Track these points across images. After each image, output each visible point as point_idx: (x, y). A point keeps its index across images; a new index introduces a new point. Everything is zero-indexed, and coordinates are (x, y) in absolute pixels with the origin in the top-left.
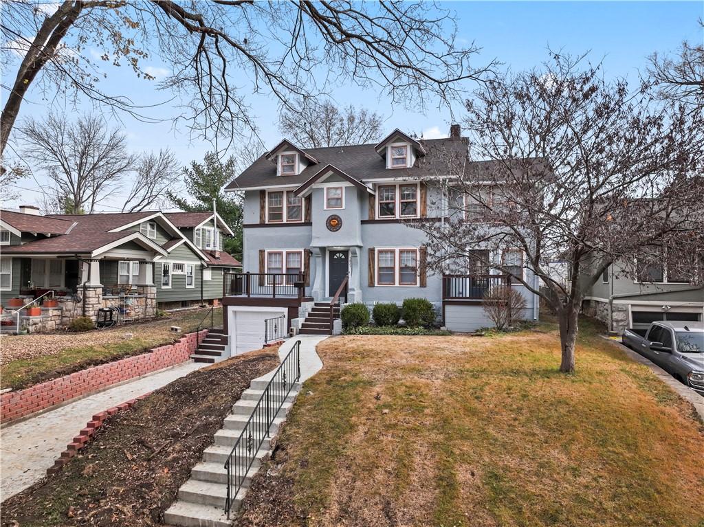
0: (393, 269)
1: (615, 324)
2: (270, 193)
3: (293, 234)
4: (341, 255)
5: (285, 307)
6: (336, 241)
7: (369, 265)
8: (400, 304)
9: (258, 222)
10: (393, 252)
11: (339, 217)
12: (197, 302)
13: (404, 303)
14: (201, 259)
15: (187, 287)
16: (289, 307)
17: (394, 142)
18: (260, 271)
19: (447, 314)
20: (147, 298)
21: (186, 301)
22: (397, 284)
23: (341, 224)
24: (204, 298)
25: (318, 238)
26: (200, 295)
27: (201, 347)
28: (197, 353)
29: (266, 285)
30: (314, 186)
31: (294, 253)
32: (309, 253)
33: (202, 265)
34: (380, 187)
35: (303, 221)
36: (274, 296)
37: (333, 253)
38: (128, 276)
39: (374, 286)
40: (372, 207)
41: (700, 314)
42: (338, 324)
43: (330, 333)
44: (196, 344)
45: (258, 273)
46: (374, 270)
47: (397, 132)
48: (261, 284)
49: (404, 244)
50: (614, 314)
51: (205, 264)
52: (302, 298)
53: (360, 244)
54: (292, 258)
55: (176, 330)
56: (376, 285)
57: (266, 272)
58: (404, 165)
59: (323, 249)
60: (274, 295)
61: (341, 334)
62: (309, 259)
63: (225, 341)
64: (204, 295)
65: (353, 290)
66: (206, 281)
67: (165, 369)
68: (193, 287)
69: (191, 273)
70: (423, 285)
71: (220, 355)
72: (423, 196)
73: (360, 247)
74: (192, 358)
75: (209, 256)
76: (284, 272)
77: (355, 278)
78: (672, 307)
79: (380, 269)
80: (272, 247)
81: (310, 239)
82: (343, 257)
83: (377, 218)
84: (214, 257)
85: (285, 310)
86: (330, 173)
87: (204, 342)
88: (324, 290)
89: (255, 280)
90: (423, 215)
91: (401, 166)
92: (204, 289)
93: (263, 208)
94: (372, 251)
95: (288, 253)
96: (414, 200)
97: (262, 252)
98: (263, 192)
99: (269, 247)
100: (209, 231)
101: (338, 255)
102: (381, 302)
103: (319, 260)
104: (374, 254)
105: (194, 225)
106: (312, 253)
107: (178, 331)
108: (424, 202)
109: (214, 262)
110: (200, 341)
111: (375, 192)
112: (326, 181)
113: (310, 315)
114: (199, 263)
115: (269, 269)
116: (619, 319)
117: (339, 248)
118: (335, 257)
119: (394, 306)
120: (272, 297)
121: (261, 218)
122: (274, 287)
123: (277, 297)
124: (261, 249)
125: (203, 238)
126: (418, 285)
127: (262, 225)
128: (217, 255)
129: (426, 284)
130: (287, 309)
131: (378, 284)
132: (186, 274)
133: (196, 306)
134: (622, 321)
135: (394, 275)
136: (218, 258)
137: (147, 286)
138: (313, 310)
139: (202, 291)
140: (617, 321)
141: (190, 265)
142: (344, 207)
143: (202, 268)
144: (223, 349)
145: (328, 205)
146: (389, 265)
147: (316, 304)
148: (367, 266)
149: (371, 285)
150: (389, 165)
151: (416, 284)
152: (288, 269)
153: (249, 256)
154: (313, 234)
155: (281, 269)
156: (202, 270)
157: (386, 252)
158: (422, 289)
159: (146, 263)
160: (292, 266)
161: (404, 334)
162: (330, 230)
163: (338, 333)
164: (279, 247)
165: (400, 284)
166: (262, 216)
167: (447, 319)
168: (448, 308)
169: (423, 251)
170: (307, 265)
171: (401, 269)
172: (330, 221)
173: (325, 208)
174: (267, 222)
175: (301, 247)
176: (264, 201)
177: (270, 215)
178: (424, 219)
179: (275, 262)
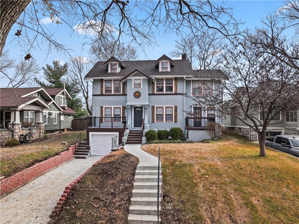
0: (163, 115)
1: (252, 136)
2: (105, 80)
3: (117, 99)
4: (139, 109)
5: (118, 132)
6: (138, 103)
7: (152, 113)
8: (169, 130)
9: (100, 93)
10: (163, 108)
11: (139, 92)
12: (57, 130)
13: (171, 130)
14: (60, 110)
15: (54, 123)
17: (162, 60)
18: (101, 116)
19: (189, 134)
20: (40, 129)
21: (52, 130)
22: (164, 121)
23: (141, 95)
24: (61, 129)
25: (130, 101)
26: (59, 127)
28: (75, 154)
29: (104, 122)
30: (128, 78)
31: (117, 108)
32: (124, 108)
33: (60, 113)
34: (157, 80)
35: (122, 93)
37: (135, 108)
38: (28, 118)
39: (154, 122)
40: (153, 88)
41: (281, 132)
42: (144, 139)
43: (141, 143)
45: (100, 116)
46: (154, 115)
47: (164, 56)
48: (102, 122)
49: (167, 104)
50: (252, 133)
51: (62, 113)
52: (125, 128)
54: (116, 110)
55: (65, 144)
56: (155, 122)
57: (104, 116)
58: (166, 70)
59: (131, 106)
61: (146, 143)
62: (124, 111)
64: (61, 127)
65: (146, 124)
66: (62, 121)
67: (65, 162)
68: (56, 123)
69: (55, 117)
70: (176, 122)
72: (176, 84)
73: (148, 105)
74: (74, 157)
75: (63, 109)
77: (146, 119)
78: (272, 129)
79: (157, 115)
80: (107, 105)
82: (140, 110)
83: (155, 93)
84: (65, 109)
85: (118, 134)
86: (136, 72)
87: (78, 149)
88: (132, 124)
89: (98, 120)
90: (176, 92)
91: (165, 70)
92: (61, 124)
93: (102, 87)
94: (153, 107)
95: (114, 108)
96: (172, 86)
97: (102, 107)
98: (102, 80)
99: (105, 105)
100: (61, 97)
101: (138, 109)
102: (160, 129)
103: (130, 111)
104: (154, 108)
105: (55, 94)
106: (126, 108)
108: (176, 86)
109: (65, 112)
110: (76, 149)
111: (155, 81)
112: (134, 76)
113: (129, 135)
114: (58, 112)
115: (105, 115)
116: (253, 134)
117: (139, 106)
118: (136, 110)
119: (166, 131)
120: (111, 127)
121: (101, 92)
122: (112, 123)
123: (113, 128)
124: (102, 106)
125: (59, 101)
126: (174, 122)
127: (102, 95)
128: (66, 108)
130: (118, 133)
132: (53, 117)
133: (57, 132)
134: (254, 135)
135: (163, 117)
136: (66, 110)
137: (40, 123)
138: (129, 133)
139: (60, 125)
140: (253, 135)
141: (55, 113)
142: (142, 88)
143: (60, 114)
144: (88, 152)
145: (134, 87)
146: (161, 113)
147: (130, 131)
148: (151, 113)
149: (153, 122)
150: (160, 70)
151: (173, 121)
152: (114, 115)
153: (95, 109)
154: (127, 100)
155: (111, 115)
156: (60, 116)
157: (160, 107)
158: (176, 123)
159: (40, 112)
160: (116, 114)
161: (174, 143)
162: (135, 98)
163: (144, 143)
164: (110, 105)
165: (165, 121)
166: (102, 91)
167: (189, 136)
168: (189, 131)
169: (176, 107)
170: (124, 113)
171: (166, 115)
172: (136, 94)
173: (133, 88)
174: (104, 94)
175: (121, 105)
176: (103, 84)
177: (106, 90)
178: (176, 94)
179: (108, 112)
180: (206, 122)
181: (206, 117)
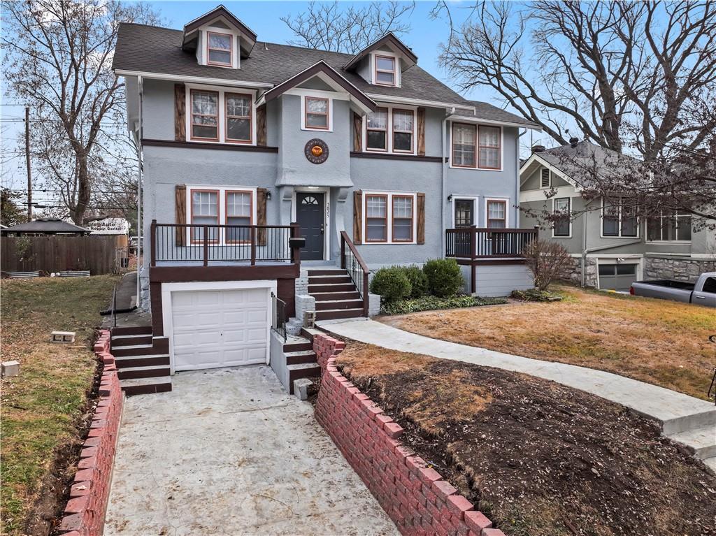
0: (384, 220)
1: (588, 277)
2: (194, 92)
3: (237, 164)
4: (312, 199)
5: (273, 279)
7: (355, 215)
9: (171, 137)
10: (384, 198)
11: (324, 143)
16: (279, 280)
17: (381, 50)
18: (178, 219)
19: (478, 277)
22: (389, 241)
23: (328, 153)
25: (293, 171)
27: (118, 364)
29: (188, 244)
31: (238, 193)
32: (264, 195)
36: (253, 263)
37: (301, 195)
39: (361, 244)
41: (636, 264)
42: (375, 301)
43: (364, 314)
45: (174, 223)
46: (361, 222)
47: (391, 37)
48: (180, 243)
49: (398, 188)
50: (588, 268)
54: (235, 201)
56: (364, 242)
57: (189, 222)
58: (391, 83)
59: (291, 188)
61: (381, 314)
71: (169, 374)
72: (421, 128)
73: (351, 188)
74: (123, 389)
76: (222, 221)
79: (368, 220)
80: (199, 181)
82: (316, 203)
83: (364, 151)
86: (317, 74)
87: (115, 354)
89: (168, 237)
90: (421, 152)
91: (388, 84)
93: (180, 114)
94: (357, 195)
95: (229, 194)
96: (409, 132)
97: (180, 190)
98: (179, 88)
99: (192, 182)
101: (307, 199)
103: (287, 206)
104: (361, 199)
106: (271, 194)
108: (422, 135)
112: (307, 86)
113: (310, 289)
115: (193, 218)
118: (304, 202)
120: (248, 264)
121: (177, 131)
124: (180, 184)
126: (415, 242)
127: (180, 143)
129: (424, 240)
130: (276, 282)
134: (593, 274)
135: (385, 228)
138: (310, 280)
140: (590, 275)
142: (331, 130)
144: (166, 361)
145: (308, 124)
146: (379, 215)
148: (351, 216)
149: (359, 242)
150: (373, 80)
151: (412, 241)
152: (228, 218)
155: (217, 218)
157: (376, 197)
158: (420, 246)
160: (235, 214)
162: (311, 161)
163: (376, 313)
164: (212, 183)
165: (393, 241)
166: (179, 129)
167: (478, 284)
168: (479, 269)
169: (421, 198)
170: (262, 213)
171: (394, 220)
172: (311, 148)
173: (303, 127)
174: (188, 139)
175: (252, 184)
176: (184, 104)
177: (194, 127)
178: (421, 158)
179: (205, 206)
181: (486, 227)
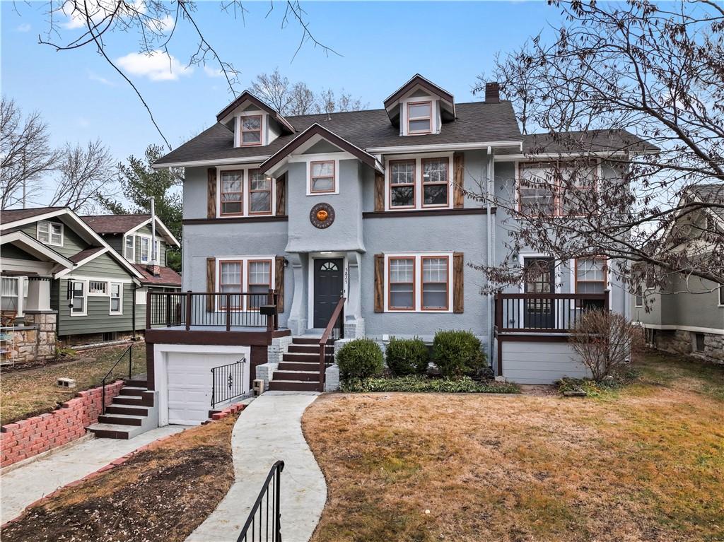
0: (412, 285)
2: (224, 173)
3: (257, 234)
4: (332, 265)
5: (247, 345)
6: (326, 243)
7: (376, 280)
8: (429, 339)
9: (205, 216)
10: (411, 260)
11: (329, 206)
12: (127, 333)
13: (437, 340)
14: (133, 275)
15: (111, 313)
16: (252, 346)
17: (411, 96)
18: (208, 289)
19: (505, 356)
20: (39, 330)
21: (111, 333)
22: (418, 309)
23: (334, 217)
24: (136, 329)
25: (298, 238)
26: (131, 325)
27: (109, 410)
28: (101, 420)
29: (216, 311)
30: (291, 159)
31: (260, 262)
32: (282, 263)
33: (134, 285)
34: (393, 163)
35: (274, 214)
36: (228, 329)
37: (319, 262)
38: (16, 299)
39: (383, 312)
40: (380, 193)
42: (333, 372)
43: (320, 388)
44: (100, 406)
45: (205, 291)
46: (383, 288)
47: (418, 80)
48: (210, 309)
49: (429, 249)
51: (138, 283)
52: (273, 330)
53: (362, 248)
54: (258, 270)
55: (67, 384)
56: (386, 310)
57: (217, 291)
58: (427, 131)
59: (305, 256)
60: (228, 326)
61: (338, 391)
62: (283, 272)
63: (149, 400)
64: (136, 324)
65: (352, 317)
66: (140, 305)
68: (120, 313)
69: (118, 295)
70: (458, 309)
71: (140, 425)
72: (459, 176)
73: (361, 253)
74: (92, 431)
75: (144, 272)
76: (245, 290)
77: (354, 300)
79: (392, 286)
80: (227, 253)
81: (285, 240)
82: (335, 268)
83: (387, 209)
84: (152, 273)
85: (246, 351)
86: (317, 138)
87: (115, 401)
88: (306, 317)
89: (200, 304)
90: (458, 204)
91: (423, 132)
92: (136, 316)
93: (212, 194)
94: (379, 259)
95: (251, 263)
96: (444, 182)
97: (211, 261)
98: (212, 171)
99: (220, 253)
100: (147, 240)
101: (327, 265)
102: (398, 337)
103: (299, 273)
104: (383, 263)
105: (123, 230)
106: (287, 262)
107: (70, 386)
108: (459, 185)
109: (151, 279)
110: (108, 399)
111: (384, 169)
112: (311, 151)
113: (286, 358)
114: (129, 281)
115: (222, 286)
117: (330, 255)
118: (323, 268)
119: (419, 342)
120: (224, 329)
121: (209, 209)
122: (228, 314)
123: (232, 329)
124: (210, 256)
125: (137, 249)
126: (451, 310)
127: (212, 220)
128: (156, 271)
129: (462, 308)
130: (250, 348)
131: (389, 309)
132: (110, 295)
133: (126, 340)
135: (413, 294)
136: (158, 275)
137: (39, 313)
138: (291, 349)
139: (134, 319)
141: (116, 284)
142: (337, 192)
143: (134, 287)
144: (145, 413)
145: (313, 189)
146: (406, 279)
147: (295, 341)
148: (372, 281)
149: (379, 309)
150: (405, 130)
151: (447, 309)
152: (250, 286)
153: (191, 267)
154: (290, 233)
155: (241, 286)
156: (134, 291)
157: (401, 260)
158: (458, 316)
159: (39, 278)
160: (256, 282)
162: (316, 226)
163: (334, 388)
164: (237, 254)
165: (422, 309)
166: (211, 207)
167: (505, 365)
168: (507, 347)
169: (459, 258)
170: (280, 280)
171: (424, 285)
172: (316, 213)
173: (308, 193)
174: (218, 216)
175: (271, 253)
176: (215, 185)
177: (223, 204)
178: (459, 211)
179: (231, 275)
180: (572, 313)
181: (573, 291)
